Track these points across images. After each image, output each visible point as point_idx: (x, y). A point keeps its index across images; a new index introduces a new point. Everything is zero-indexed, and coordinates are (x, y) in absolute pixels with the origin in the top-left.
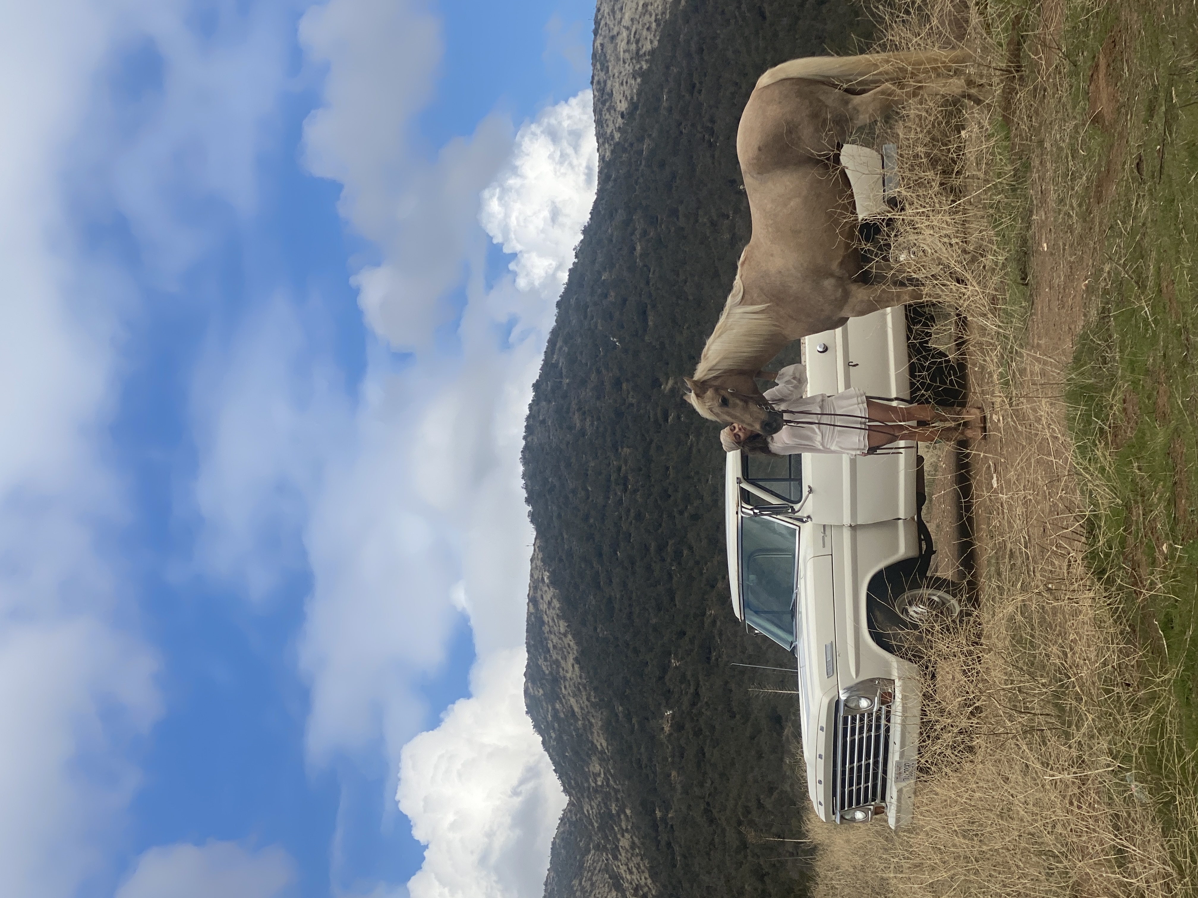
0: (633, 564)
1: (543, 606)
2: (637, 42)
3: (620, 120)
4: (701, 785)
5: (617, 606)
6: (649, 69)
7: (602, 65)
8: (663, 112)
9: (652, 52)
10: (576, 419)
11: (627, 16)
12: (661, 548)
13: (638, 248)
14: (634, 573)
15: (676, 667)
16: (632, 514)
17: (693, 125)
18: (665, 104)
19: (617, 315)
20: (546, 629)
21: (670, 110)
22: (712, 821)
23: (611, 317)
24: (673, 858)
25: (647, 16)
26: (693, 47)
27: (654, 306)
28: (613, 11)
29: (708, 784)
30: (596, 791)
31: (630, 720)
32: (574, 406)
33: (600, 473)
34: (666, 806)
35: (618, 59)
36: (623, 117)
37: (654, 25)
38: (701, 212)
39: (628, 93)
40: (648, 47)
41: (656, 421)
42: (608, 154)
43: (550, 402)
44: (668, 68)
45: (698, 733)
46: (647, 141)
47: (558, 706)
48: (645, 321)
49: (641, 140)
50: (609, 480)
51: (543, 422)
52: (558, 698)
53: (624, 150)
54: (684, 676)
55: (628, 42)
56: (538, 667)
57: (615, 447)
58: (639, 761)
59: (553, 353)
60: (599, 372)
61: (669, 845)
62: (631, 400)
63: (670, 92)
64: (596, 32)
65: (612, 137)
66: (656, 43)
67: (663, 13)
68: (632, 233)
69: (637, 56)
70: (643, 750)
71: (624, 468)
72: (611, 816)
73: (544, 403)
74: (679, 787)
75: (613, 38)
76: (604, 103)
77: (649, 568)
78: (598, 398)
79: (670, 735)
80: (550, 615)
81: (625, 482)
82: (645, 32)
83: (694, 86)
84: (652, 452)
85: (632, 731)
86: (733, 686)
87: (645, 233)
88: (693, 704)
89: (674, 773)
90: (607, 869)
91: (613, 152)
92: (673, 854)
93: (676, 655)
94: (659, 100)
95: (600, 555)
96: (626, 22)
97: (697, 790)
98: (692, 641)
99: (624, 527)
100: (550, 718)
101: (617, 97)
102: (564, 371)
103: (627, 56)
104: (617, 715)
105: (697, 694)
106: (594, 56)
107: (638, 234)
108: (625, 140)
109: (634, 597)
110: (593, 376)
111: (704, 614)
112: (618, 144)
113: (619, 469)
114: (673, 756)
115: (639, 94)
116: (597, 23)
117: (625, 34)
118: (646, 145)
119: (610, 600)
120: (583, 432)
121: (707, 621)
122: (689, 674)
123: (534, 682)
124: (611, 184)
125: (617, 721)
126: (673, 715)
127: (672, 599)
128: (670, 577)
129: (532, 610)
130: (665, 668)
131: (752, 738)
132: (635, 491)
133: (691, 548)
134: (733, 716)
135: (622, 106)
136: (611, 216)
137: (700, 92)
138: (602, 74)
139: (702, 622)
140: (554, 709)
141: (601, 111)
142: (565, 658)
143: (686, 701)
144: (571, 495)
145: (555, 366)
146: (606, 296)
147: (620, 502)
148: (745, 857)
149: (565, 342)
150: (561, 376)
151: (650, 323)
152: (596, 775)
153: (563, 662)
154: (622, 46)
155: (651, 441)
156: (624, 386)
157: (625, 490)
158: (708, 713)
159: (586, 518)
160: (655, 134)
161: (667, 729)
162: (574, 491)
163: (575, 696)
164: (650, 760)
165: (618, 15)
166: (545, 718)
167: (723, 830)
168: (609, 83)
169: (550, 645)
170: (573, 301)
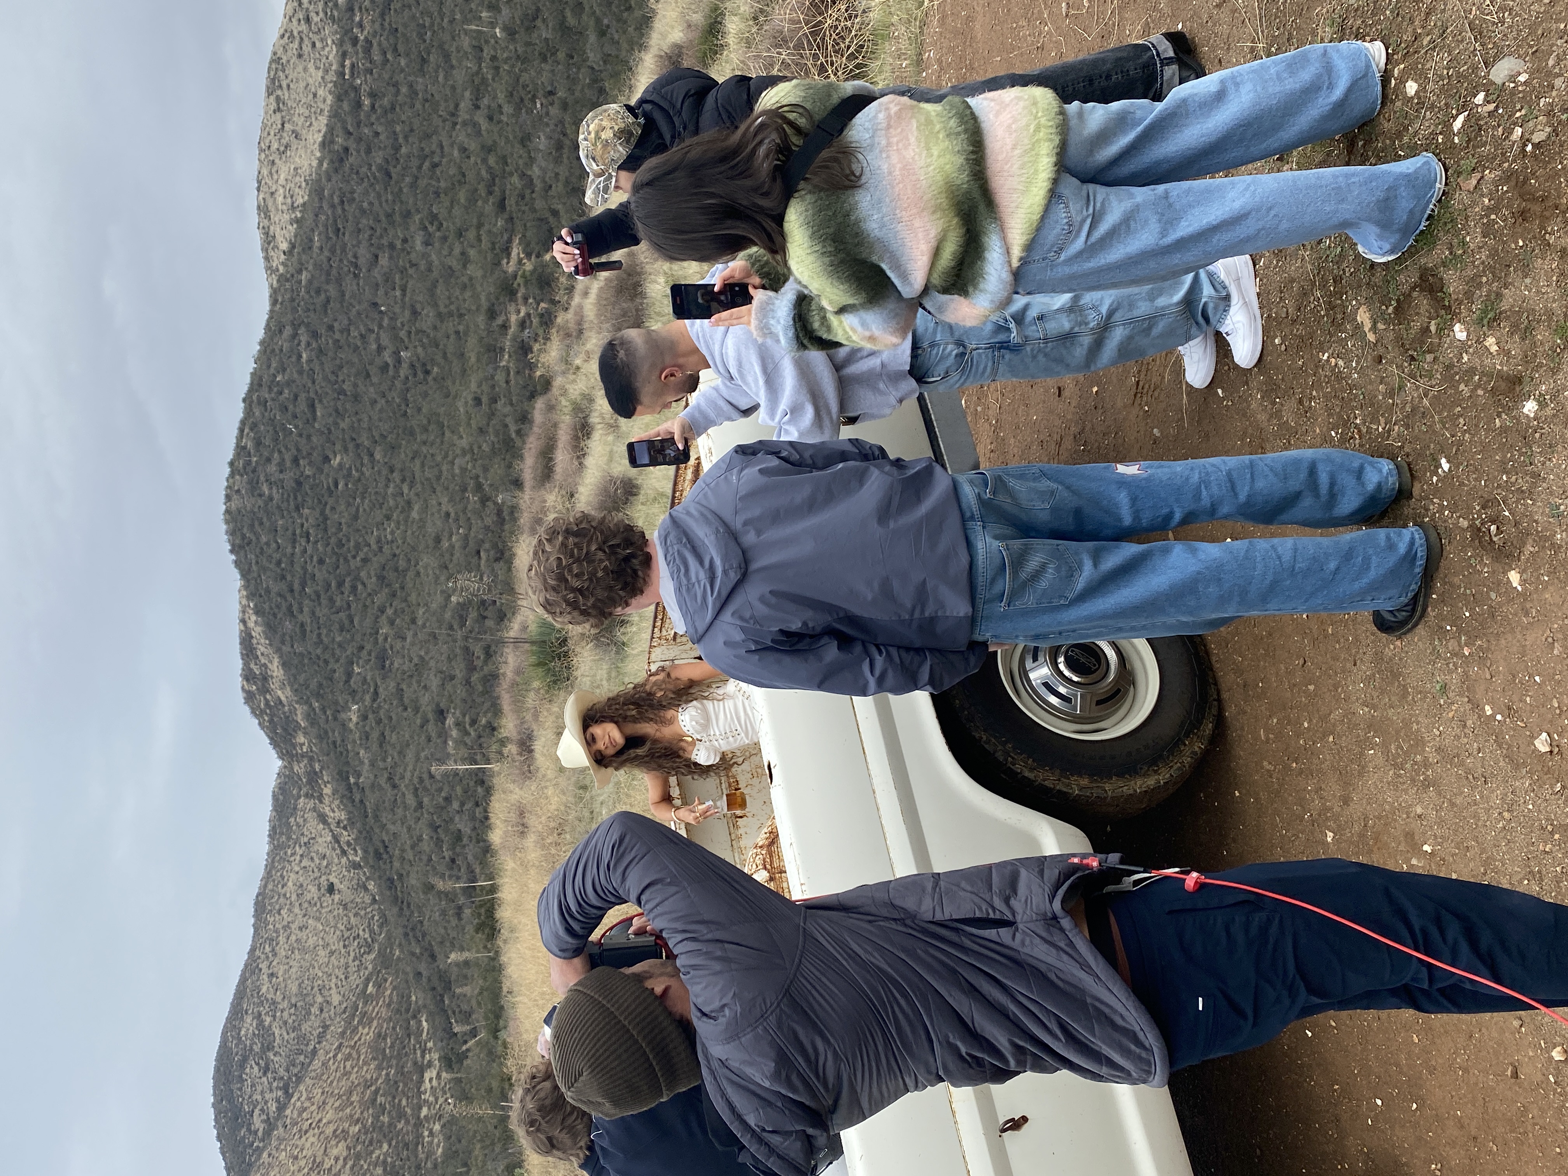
0: (319, 597)
1: (251, 624)
2: (292, 197)
3: (283, 257)
4: (384, 761)
5: (308, 629)
6: (302, 217)
7: (265, 214)
8: (316, 250)
9: (304, 204)
10: (265, 489)
11: (282, 177)
12: (340, 584)
13: (304, 355)
14: (320, 604)
15: (359, 674)
16: (315, 559)
17: (341, 260)
18: (317, 244)
19: (291, 407)
20: (254, 641)
21: (321, 248)
22: (394, 786)
23: (287, 409)
24: (365, 811)
25: (298, 178)
26: (336, 200)
27: (320, 401)
28: (271, 173)
29: (389, 760)
30: (303, 756)
31: (325, 713)
32: (262, 478)
33: (287, 530)
34: (358, 775)
35: (277, 210)
36: (284, 253)
37: (304, 184)
38: (352, 328)
39: (287, 236)
40: (300, 201)
41: (329, 488)
42: (275, 282)
43: (242, 476)
44: (317, 216)
45: (379, 722)
46: (304, 273)
47: (268, 697)
48: (314, 411)
49: (300, 272)
50: (294, 534)
51: (238, 491)
52: (268, 691)
53: (287, 280)
54: (365, 679)
55: (285, 197)
56: (251, 670)
57: (297, 509)
58: (334, 743)
59: (242, 438)
60: (280, 452)
61: (361, 801)
62: (307, 472)
63: (320, 234)
64: (258, 189)
65: (278, 270)
66: (306, 198)
67: (311, 175)
68: (299, 345)
69: (293, 208)
70: (336, 734)
71: (306, 525)
72: (316, 773)
73: (238, 477)
74: (366, 761)
75: (272, 194)
76: (269, 243)
77: (331, 600)
78: (281, 472)
79: (357, 723)
80: (257, 631)
81: (308, 535)
82: (297, 190)
83: (339, 230)
84: (327, 511)
85: (327, 721)
86: (404, 687)
87: (308, 344)
88: (374, 700)
89: (362, 752)
90: (314, 809)
91: (278, 281)
92: (365, 808)
93: (358, 665)
94: (311, 240)
95: (292, 591)
96: (282, 181)
97: (381, 764)
98: (369, 654)
99: (309, 568)
100: (262, 706)
101: (279, 238)
102: (252, 451)
103: (285, 207)
104: (314, 709)
105: (376, 693)
106: (259, 207)
107: (303, 344)
108: (288, 272)
109: (321, 621)
110: (276, 455)
111: (377, 633)
112: (282, 275)
113: (302, 525)
114: (361, 739)
115: (296, 236)
116: (259, 182)
117: (281, 191)
118: (304, 276)
119: (302, 625)
120: (271, 499)
121: (381, 639)
122: (368, 678)
123: (248, 680)
124: (278, 306)
125: (315, 714)
126: (359, 710)
127: (352, 622)
128: (349, 606)
129: (242, 628)
130: (349, 674)
131: (422, 727)
132: (316, 542)
133: (364, 584)
134: (406, 709)
135: (284, 246)
136: (280, 331)
137: (344, 234)
138: (266, 222)
139: (377, 639)
140: (265, 699)
141: (267, 250)
142: (271, 662)
143: (368, 698)
144: (265, 547)
145: (245, 448)
146: (281, 393)
147: (305, 551)
148: (422, 814)
149: (251, 429)
150: (249, 455)
151: (319, 414)
152: (302, 745)
153: (269, 665)
154: (280, 199)
155: (326, 504)
156: (301, 462)
157: (308, 541)
158: (386, 707)
159: (279, 563)
160: (310, 268)
161: (355, 719)
162: (268, 544)
163: (281, 689)
164: (343, 741)
165: (275, 177)
166: (259, 706)
167: (404, 794)
168: (272, 228)
169: (259, 653)
170: (255, 398)
